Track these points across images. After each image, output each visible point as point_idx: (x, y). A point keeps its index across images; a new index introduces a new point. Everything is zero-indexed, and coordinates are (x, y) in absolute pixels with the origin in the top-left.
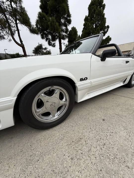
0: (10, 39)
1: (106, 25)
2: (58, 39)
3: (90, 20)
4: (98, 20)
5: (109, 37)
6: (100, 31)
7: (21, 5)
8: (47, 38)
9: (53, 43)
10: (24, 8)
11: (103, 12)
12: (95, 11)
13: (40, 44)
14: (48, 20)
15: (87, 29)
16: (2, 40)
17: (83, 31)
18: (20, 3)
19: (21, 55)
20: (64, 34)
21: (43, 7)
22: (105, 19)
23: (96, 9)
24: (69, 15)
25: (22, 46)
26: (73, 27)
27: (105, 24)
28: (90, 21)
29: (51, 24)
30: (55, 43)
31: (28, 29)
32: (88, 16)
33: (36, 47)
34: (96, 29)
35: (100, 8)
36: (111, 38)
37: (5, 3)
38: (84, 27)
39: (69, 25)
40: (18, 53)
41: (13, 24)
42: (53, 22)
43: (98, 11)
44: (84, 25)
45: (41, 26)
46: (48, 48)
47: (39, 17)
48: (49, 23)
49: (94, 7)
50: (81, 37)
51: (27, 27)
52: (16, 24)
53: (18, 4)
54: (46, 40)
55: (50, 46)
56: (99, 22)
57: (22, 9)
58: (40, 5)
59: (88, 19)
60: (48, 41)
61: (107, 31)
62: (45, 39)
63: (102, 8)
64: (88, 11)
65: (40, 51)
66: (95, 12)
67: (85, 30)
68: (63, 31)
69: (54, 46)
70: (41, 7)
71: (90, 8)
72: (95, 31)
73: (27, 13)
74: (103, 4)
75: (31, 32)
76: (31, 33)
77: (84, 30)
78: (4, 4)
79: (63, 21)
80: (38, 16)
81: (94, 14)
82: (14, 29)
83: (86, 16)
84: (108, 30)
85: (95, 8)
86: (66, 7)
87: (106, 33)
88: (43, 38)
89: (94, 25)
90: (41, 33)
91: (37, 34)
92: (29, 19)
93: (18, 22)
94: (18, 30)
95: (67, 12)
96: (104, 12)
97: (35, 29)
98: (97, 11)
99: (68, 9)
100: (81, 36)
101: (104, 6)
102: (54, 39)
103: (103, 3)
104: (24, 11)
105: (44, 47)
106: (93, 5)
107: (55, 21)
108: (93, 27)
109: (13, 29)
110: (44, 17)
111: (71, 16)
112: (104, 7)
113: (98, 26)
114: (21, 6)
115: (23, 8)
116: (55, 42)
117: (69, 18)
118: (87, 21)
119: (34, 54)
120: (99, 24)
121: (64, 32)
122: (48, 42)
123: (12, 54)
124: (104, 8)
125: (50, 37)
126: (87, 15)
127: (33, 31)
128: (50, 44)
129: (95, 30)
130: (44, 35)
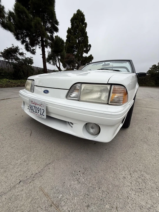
1: (89, 44)
2: (38, 45)
4: (81, 37)
5: (91, 55)
6: (84, 48)
8: (23, 40)
9: (32, 48)
12: (78, 26)
15: (71, 43)
22: (88, 37)
24: (57, 23)
26: (57, 36)
27: (88, 42)
28: (74, 35)
29: (36, 25)
30: (34, 49)
33: (6, 49)
35: (82, 25)
36: (93, 57)
38: (67, 39)
44: (67, 37)
48: (32, 23)
54: (23, 43)
59: (71, 32)
60: (24, 45)
62: (20, 41)
63: (84, 25)
64: (71, 23)
69: (33, 52)
71: (73, 20)
74: (85, 22)
81: (77, 29)
83: (69, 28)
84: (90, 48)
85: (78, 23)
87: (89, 51)
88: (18, 39)
91: (12, 31)
96: (86, 31)
97: (11, 24)
98: (80, 27)
101: (86, 24)
102: (33, 44)
103: (85, 21)
105: (20, 51)
106: (76, 20)
111: (59, 23)
112: (86, 26)
116: (34, 48)
117: (56, 25)
118: (70, 34)
120: (82, 40)
125: (27, 39)
126: (70, 28)
130: (20, 36)
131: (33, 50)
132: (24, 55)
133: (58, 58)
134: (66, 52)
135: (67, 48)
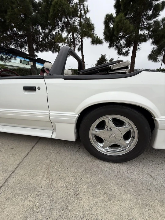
9: (125, 50)
10: (89, 18)
13: (103, 55)
30: (128, 50)
42: (121, 21)
54: (116, 48)
55: (119, 55)
69: (127, 54)
73: (91, 23)
75: (93, 43)
94: (82, 44)
104: (88, 22)
122: (118, 51)
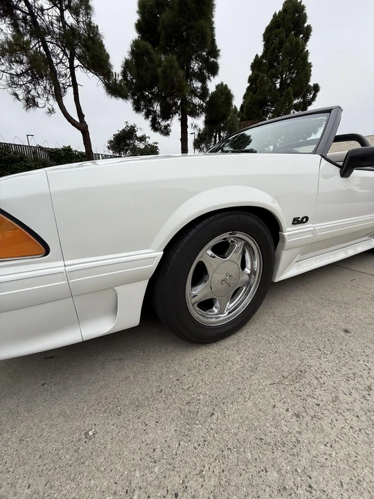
0: (50, 107)
1: (311, 83)
2: (178, 114)
3: (266, 68)
4: (290, 70)
6: (293, 98)
7: (90, 18)
8: (148, 109)
9: (163, 123)
10: (97, 27)
11: (304, 48)
12: (281, 43)
13: (129, 125)
14: (158, 63)
15: (258, 92)
16: (31, 110)
17: (245, 97)
18: (87, 14)
19: (76, 151)
20: (196, 101)
21: (144, 28)
22: (310, 66)
23: (287, 37)
24: (214, 52)
25: (82, 127)
26: (222, 84)
27: (308, 80)
28: (268, 71)
29: (164, 72)
30: (168, 125)
31: (100, 82)
32: (263, 56)
33: (117, 132)
34: (284, 93)
35: (297, 35)
37: (46, 11)
38: (248, 85)
39: (212, 78)
40: (69, 147)
41: (62, 69)
42: (172, 67)
43: (292, 44)
44: (251, 80)
45: (138, 76)
46: (149, 138)
47: (133, 53)
48: (159, 70)
49: (280, 33)
50: (239, 113)
51: (98, 79)
52: (72, 68)
53: (81, 16)
54: (147, 116)
55: (154, 131)
56: (293, 73)
57: (92, 29)
58: (138, 21)
59: (261, 64)
60: (150, 119)
61: (313, 99)
62: (143, 113)
63: (301, 36)
64: (264, 43)
65: (129, 145)
66: (282, 47)
67: (251, 93)
68: (193, 92)
69: (166, 132)
70: (139, 27)
71: (269, 35)
72: (279, 98)
73: (102, 42)
74: (306, 25)
75: (110, 92)
76: (109, 96)
77: (248, 95)
78: (43, 14)
79: (195, 66)
80: (132, 50)
81: (280, 51)
82: (64, 82)
83: (257, 55)
84: (315, 96)
85: (283, 35)
86: (208, 31)
87: (310, 104)
88: (137, 109)
89: (279, 81)
90: (133, 95)
91: (125, 97)
92: (108, 56)
93: (76, 62)
94: (75, 85)
95: (209, 43)
96: (307, 48)
97: (121, 85)
98: (287, 44)
99: (213, 35)
100: (238, 109)
101: (307, 32)
102: (167, 115)
103: (305, 22)
104: (95, 36)
105: (139, 134)
106: (278, 28)
107: (176, 64)
108: (275, 86)
109: (62, 80)
110: (148, 53)
111: (220, 53)
112: (309, 35)
113: (289, 85)
114: (90, 22)
115: (94, 27)
116: (168, 122)
117: (212, 59)
118: (259, 70)
119: (111, 153)
120: (291, 79)
121: (196, 96)
122: (152, 121)
123: (52, 149)
124: (307, 38)
125: (157, 107)
126: (260, 54)
127: (114, 90)
128: (155, 127)
129: (281, 96)
130: (142, 103)
131: (166, 127)
132: (147, 140)
133: (220, 136)
134: (239, 119)
135: (246, 107)
